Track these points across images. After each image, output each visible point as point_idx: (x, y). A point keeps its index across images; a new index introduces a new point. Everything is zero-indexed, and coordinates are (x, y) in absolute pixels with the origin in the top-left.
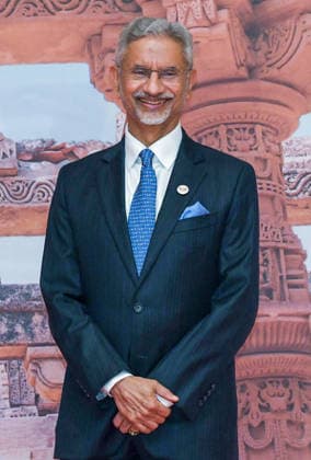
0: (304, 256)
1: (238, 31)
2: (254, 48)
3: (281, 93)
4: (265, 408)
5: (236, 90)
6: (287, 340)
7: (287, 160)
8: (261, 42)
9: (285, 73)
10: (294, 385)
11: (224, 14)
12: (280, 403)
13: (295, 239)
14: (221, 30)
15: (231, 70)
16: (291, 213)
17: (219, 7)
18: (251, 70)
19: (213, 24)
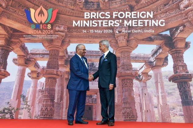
0: (132, 66)
1: (126, 41)
3: (131, 48)
4: (127, 82)
5: (126, 47)
6: (130, 75)
7: (131, 55)
8: (129, 42)
9: (131, 46)
10: (130, 80)
11: (125, 39)
12: (129, 82)
13: (131, 64)
14: (124, 41)
15: (125, 45)
16: (131, 61)
17: (124, 38)
18: (127, 45)
19: (123, 40)
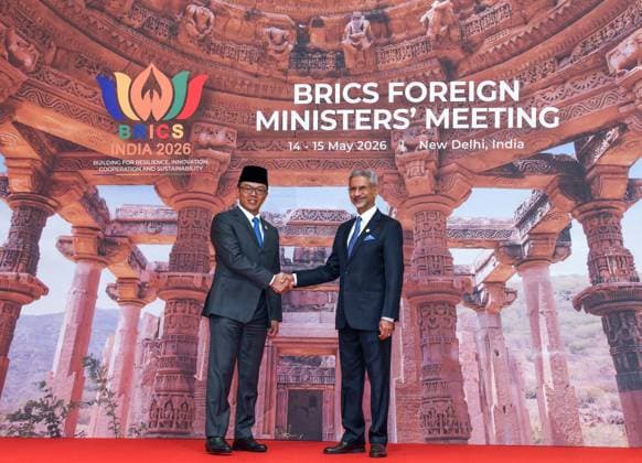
0: (452, 259)
1: (432, 178)
2: (437, 184)
3: (448, 201)
4: (436, 313)
5: (431, 199)
6: (444, 289)
7: (448, 225)
8: (440, 182)
9: (449, 193)
10: (447, 306)
11: (427, 171)
12: (442, 311)
13: (449, 253)
14: (426, 177)
15: (429, 192)
16: (448, 243)
17: (426, 169)
18: (436, 192)
19: (423, 175)
